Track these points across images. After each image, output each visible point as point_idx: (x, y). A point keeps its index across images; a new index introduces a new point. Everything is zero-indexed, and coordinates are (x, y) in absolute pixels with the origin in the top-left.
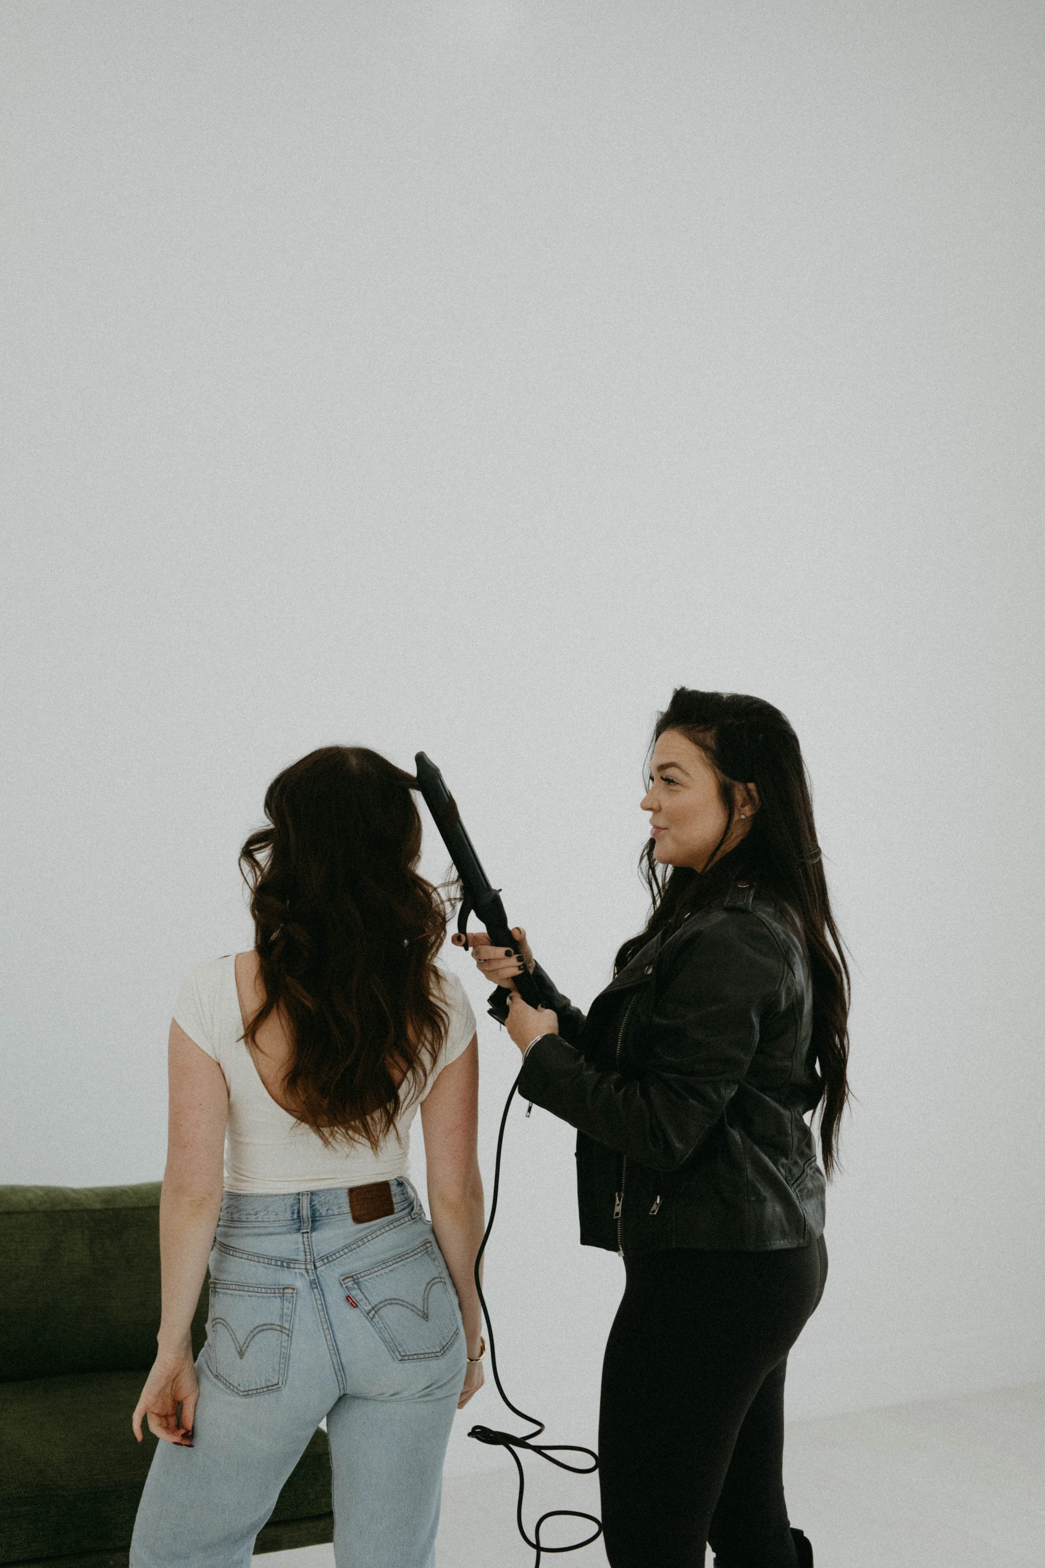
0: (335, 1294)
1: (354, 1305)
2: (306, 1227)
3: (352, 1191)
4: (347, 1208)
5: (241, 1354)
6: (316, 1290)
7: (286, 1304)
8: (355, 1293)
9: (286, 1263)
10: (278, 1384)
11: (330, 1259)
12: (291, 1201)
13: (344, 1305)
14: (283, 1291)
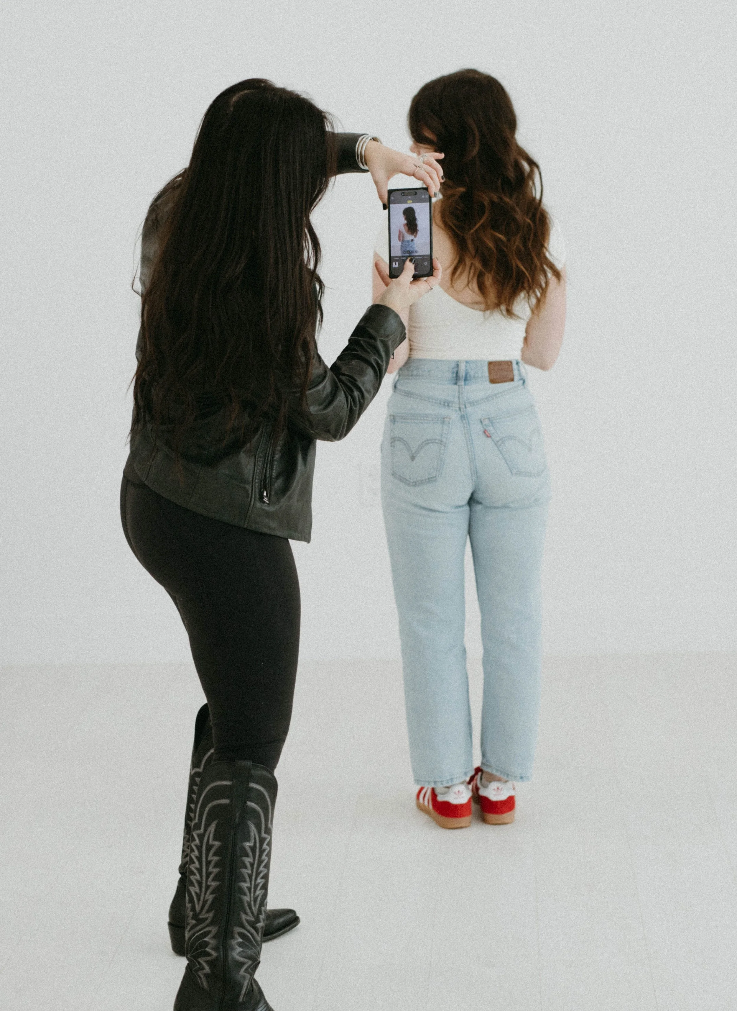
0: (477, 428)
1: (488, 436)
2: (462, 383)
3: (490, 363)
4: (486, 374)
5: (413, 458)
6: (464, 421)
7: (445, 427)
8: (491, 429)
9: (447, 404)
10: (435, 477)
11: (475, 404)
12: (453, 365)
13: (482, 436)
14: (443, 420)
